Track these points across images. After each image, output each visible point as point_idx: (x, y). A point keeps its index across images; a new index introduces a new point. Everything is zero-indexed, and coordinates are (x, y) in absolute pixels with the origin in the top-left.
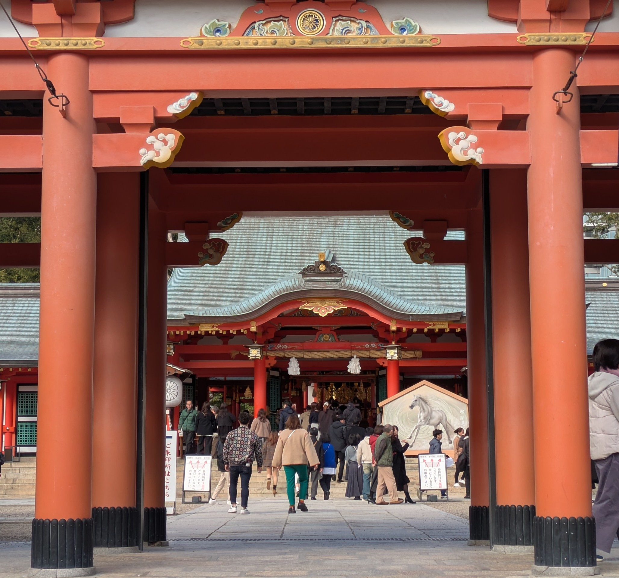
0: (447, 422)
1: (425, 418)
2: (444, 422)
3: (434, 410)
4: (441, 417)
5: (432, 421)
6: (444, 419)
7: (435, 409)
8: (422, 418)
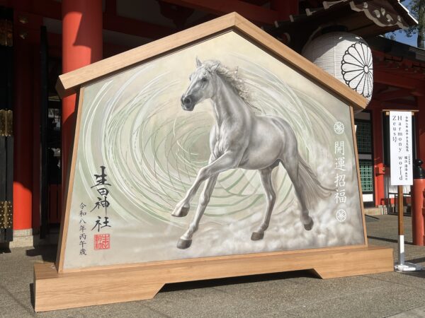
0: (300, 159)
1: (232, 144)
2: (291, 159)
3: (261, 119)
4: (280, 141)
5: (256, 155)
6: (290, 150)
7: (263, 115)
8: (223, 143)
